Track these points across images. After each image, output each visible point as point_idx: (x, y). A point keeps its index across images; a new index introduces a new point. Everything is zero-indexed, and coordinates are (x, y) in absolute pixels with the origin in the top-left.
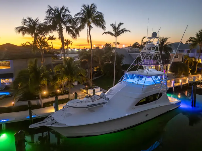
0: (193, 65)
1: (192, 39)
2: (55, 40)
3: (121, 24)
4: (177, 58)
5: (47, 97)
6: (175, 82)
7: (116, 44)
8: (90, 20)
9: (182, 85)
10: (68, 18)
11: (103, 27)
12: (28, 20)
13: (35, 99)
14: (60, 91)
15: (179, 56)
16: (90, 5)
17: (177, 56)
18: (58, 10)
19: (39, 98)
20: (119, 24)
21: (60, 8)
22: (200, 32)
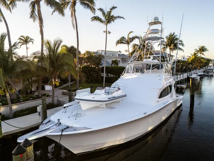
3: (114, 8)
11: (92, 9)
20: (111, 8)
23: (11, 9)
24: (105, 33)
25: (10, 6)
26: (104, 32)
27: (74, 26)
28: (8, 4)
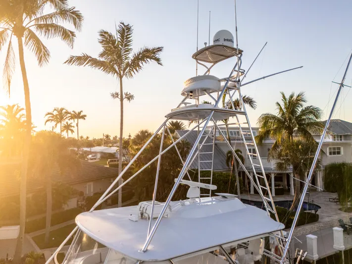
2: (85, 119)
4: (339, 153)
15: (342, 149)
17: (339, 148)
26: (115, 96)
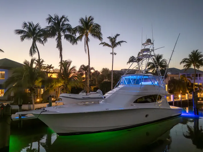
0: (190, 85)
1: (185, 60)
3: (118, 35)
5: (41, 102)
6: (174, 98)
7: (113, 55)
8: (88, 31)
9: (182, 101)
10: (67, 26)
11: (100, 38)
12: (28, 24)
13: (27, 104)
14: (55, 99)
16: (88, 17)
17: (174, 77)
18: (57, 18)
19: (31, 103)
20: (116, 35)
21: (60, 17)
22: (192, 53)
23: (44, 43)
24: (112, 55)
25: (44, 42)
26: (111, 53)
27: (86, 51)
28: (43, 40)
